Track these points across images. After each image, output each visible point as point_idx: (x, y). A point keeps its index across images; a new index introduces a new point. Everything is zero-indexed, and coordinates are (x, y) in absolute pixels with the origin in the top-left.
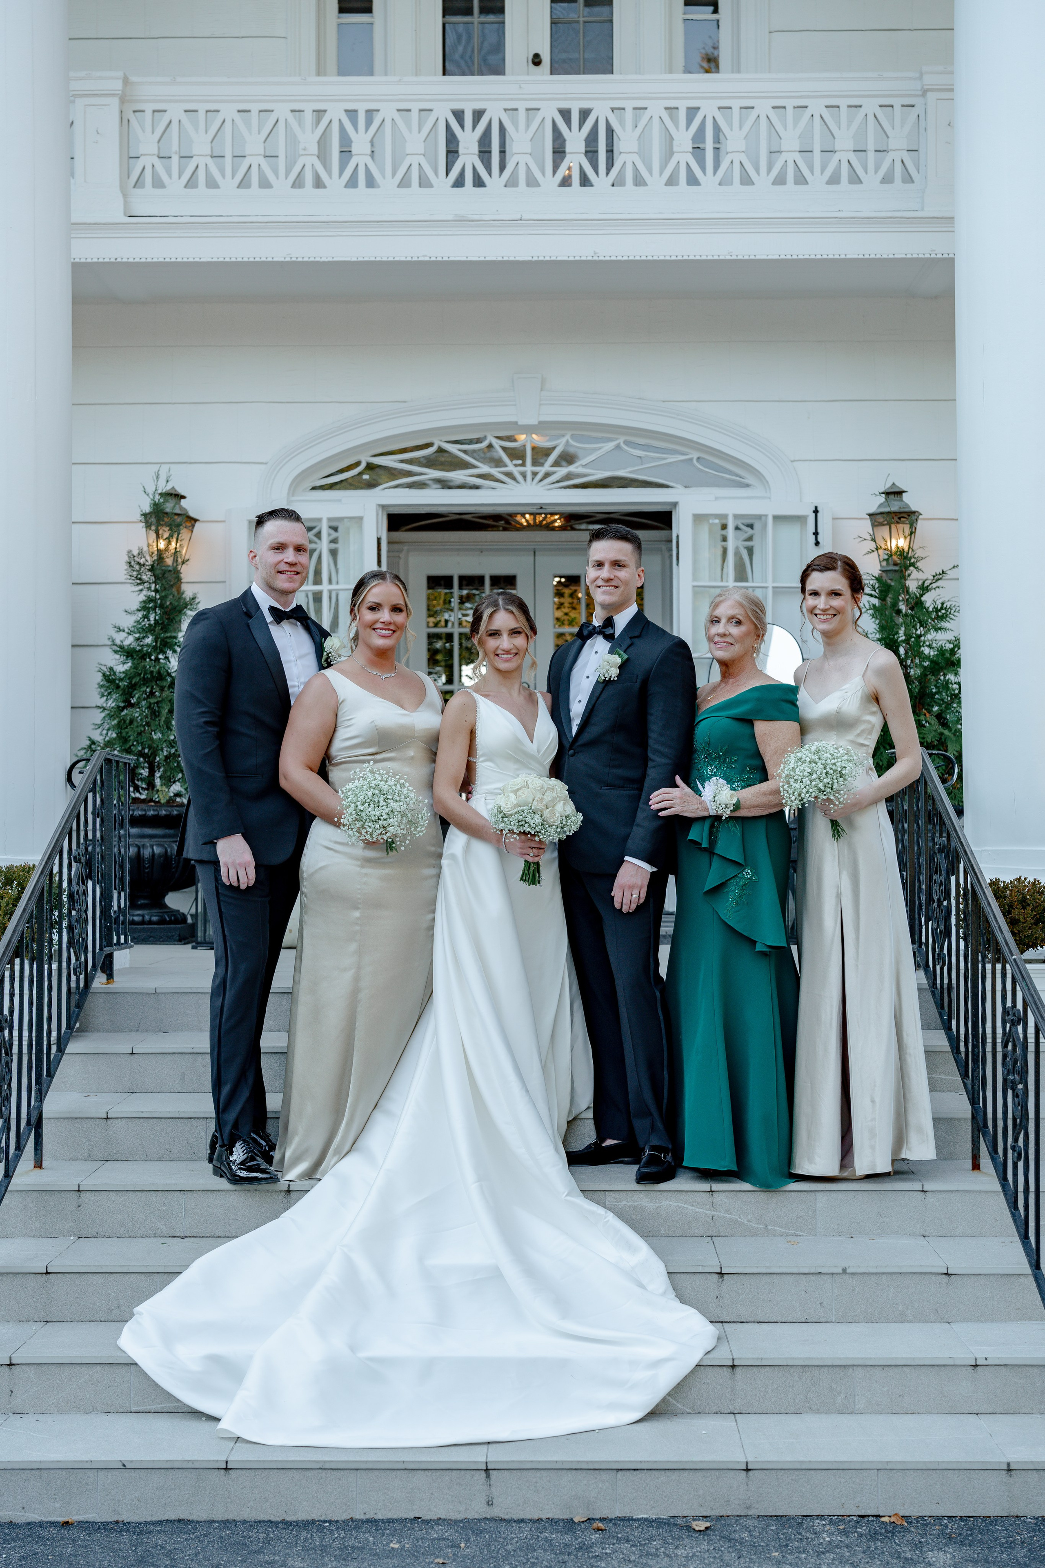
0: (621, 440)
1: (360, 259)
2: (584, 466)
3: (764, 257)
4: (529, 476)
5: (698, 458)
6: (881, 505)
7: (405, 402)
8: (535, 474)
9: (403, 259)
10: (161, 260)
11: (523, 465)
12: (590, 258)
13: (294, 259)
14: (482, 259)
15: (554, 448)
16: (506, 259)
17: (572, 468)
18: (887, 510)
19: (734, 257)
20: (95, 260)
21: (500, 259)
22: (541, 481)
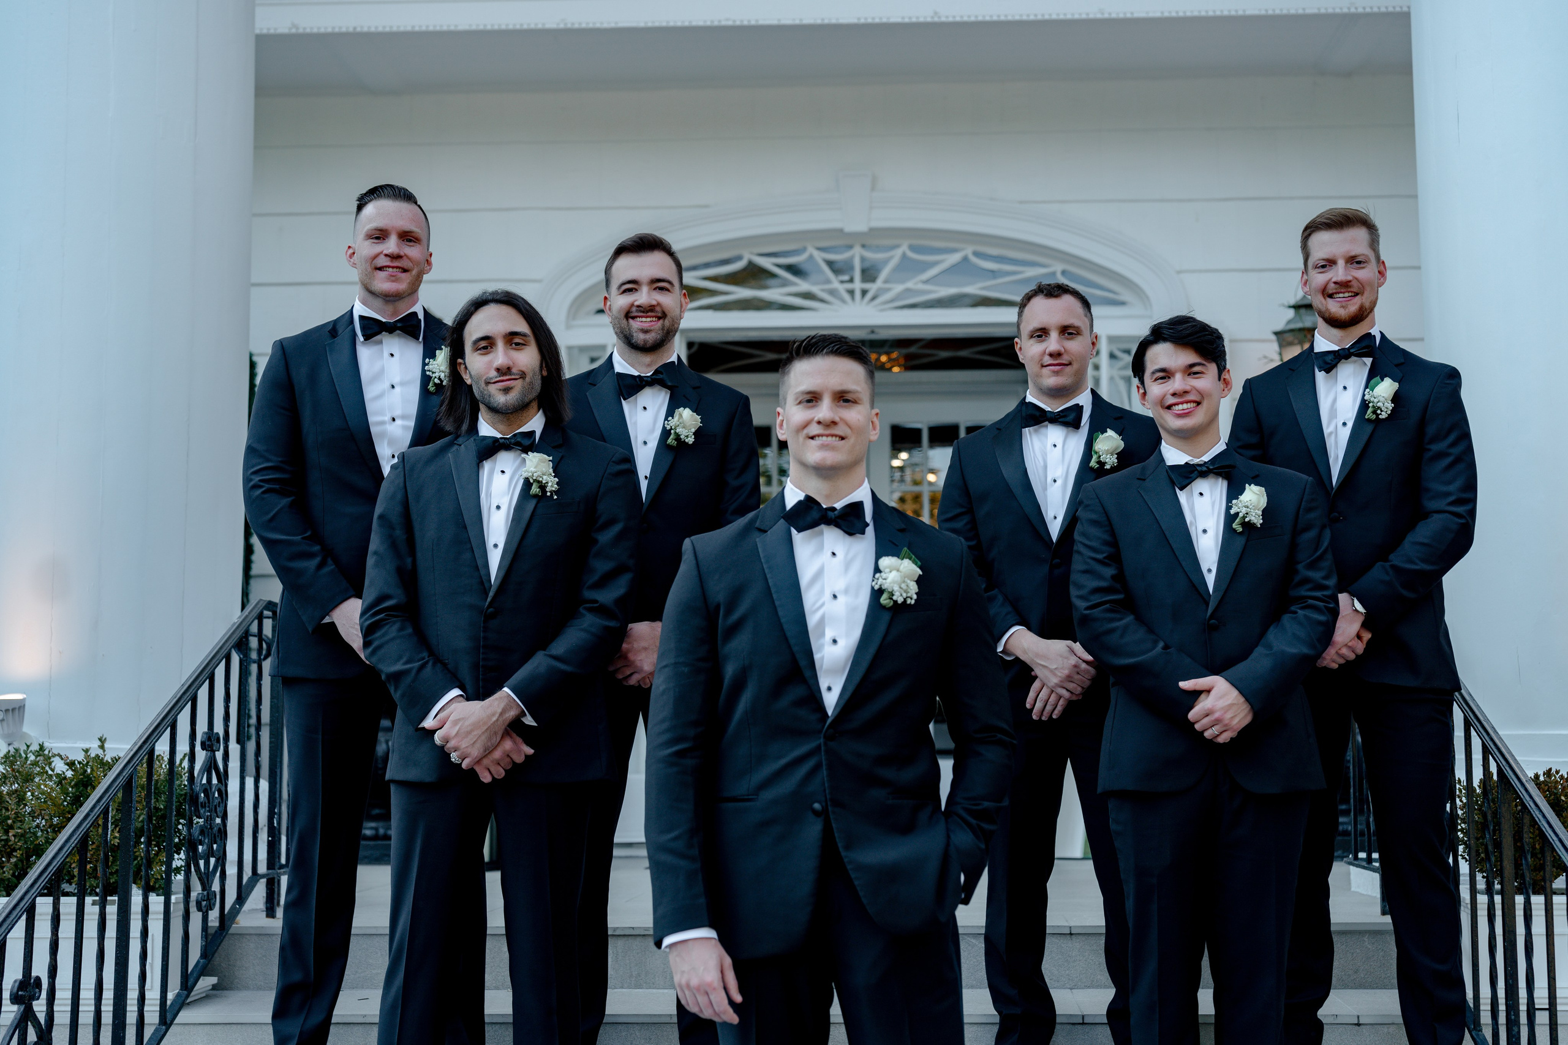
0: (968, 251)
1: (650, 25)
2: (926, 282)
3: (1143, 15)
4: (858, 294)
5: (1064, 273)
6: (1289, 322)
7: (706, 206)
8: (864, 292)
9: (701, 23)
10: (409, 28)
11: (851, 280)
12: (929, 20)
13: (569, 26)
14: (797, 22)
15: (886, 261)
16: (826, 21)
17: (910, 285)
18: (1299, 325)
19: (1106, 16)
20: (330, 30)
21: (819, 22)
22: (874, 298)
